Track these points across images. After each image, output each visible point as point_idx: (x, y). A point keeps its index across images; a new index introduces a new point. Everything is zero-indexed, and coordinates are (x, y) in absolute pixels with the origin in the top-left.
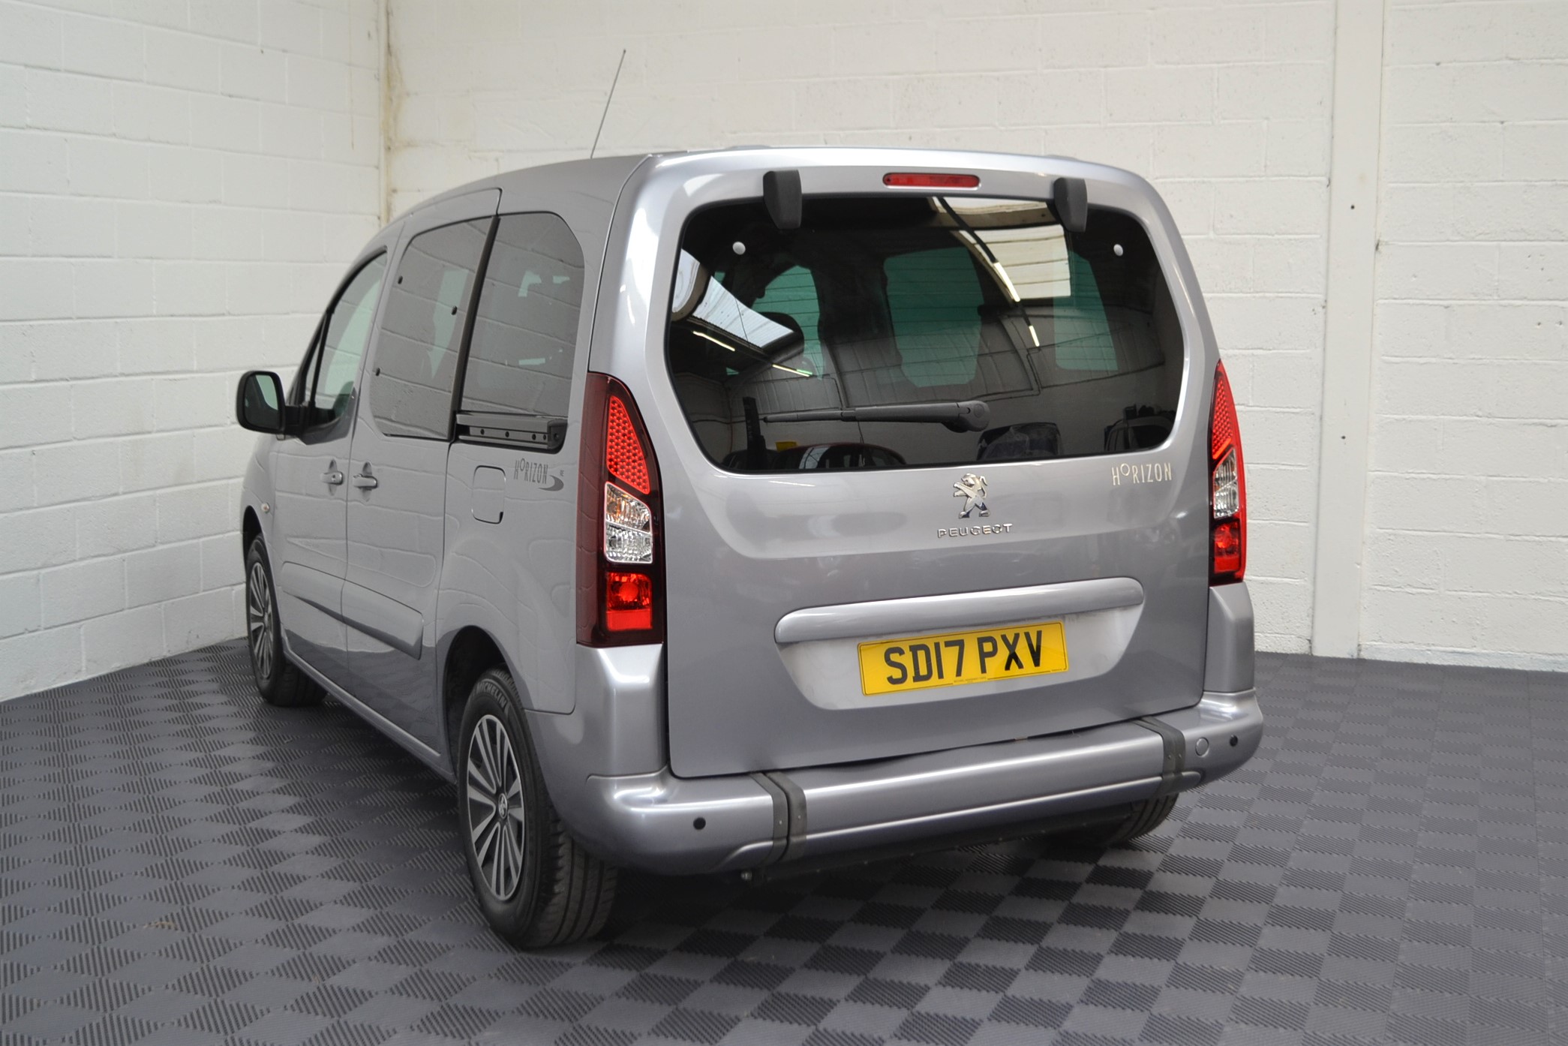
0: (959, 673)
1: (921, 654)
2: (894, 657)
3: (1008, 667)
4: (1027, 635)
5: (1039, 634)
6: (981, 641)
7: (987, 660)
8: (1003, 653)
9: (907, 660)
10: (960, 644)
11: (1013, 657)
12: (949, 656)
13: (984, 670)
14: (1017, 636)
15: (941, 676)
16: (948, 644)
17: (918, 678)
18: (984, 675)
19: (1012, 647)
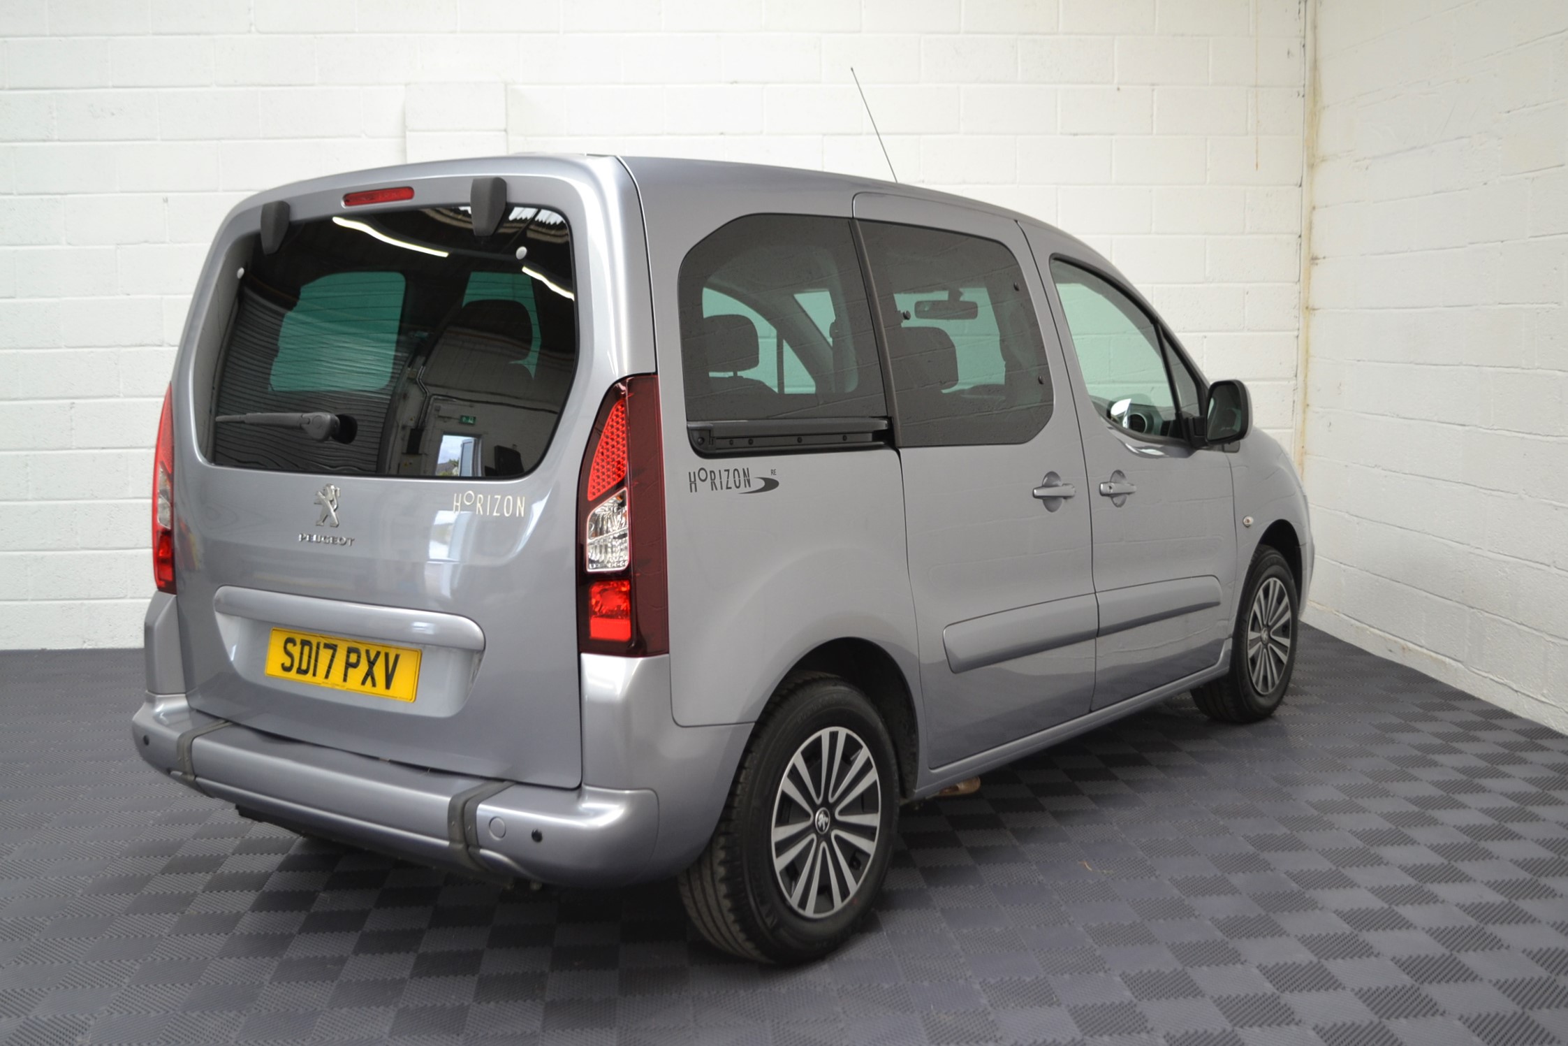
0: (327, 677)
1: (306, 649)
2: (290, 646)
3: (363, 683)
4: (387, 655)
5: (397, 657)
6: (350, 651)
7: (351, 671)
8: (364, 666)
9: (296, 650)
10: (334, 648)
11: (370, 674)
12: (325, 655)
13: (345, 680)
14: (378, 654)
15: (314, 674)
16: (327, 646)
17: (300, 671)
18: (344, 684)
19: (372, 664)
